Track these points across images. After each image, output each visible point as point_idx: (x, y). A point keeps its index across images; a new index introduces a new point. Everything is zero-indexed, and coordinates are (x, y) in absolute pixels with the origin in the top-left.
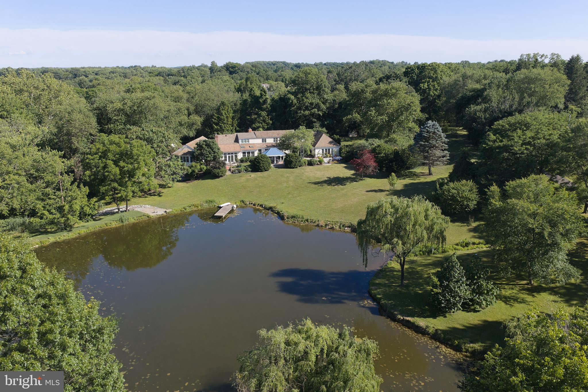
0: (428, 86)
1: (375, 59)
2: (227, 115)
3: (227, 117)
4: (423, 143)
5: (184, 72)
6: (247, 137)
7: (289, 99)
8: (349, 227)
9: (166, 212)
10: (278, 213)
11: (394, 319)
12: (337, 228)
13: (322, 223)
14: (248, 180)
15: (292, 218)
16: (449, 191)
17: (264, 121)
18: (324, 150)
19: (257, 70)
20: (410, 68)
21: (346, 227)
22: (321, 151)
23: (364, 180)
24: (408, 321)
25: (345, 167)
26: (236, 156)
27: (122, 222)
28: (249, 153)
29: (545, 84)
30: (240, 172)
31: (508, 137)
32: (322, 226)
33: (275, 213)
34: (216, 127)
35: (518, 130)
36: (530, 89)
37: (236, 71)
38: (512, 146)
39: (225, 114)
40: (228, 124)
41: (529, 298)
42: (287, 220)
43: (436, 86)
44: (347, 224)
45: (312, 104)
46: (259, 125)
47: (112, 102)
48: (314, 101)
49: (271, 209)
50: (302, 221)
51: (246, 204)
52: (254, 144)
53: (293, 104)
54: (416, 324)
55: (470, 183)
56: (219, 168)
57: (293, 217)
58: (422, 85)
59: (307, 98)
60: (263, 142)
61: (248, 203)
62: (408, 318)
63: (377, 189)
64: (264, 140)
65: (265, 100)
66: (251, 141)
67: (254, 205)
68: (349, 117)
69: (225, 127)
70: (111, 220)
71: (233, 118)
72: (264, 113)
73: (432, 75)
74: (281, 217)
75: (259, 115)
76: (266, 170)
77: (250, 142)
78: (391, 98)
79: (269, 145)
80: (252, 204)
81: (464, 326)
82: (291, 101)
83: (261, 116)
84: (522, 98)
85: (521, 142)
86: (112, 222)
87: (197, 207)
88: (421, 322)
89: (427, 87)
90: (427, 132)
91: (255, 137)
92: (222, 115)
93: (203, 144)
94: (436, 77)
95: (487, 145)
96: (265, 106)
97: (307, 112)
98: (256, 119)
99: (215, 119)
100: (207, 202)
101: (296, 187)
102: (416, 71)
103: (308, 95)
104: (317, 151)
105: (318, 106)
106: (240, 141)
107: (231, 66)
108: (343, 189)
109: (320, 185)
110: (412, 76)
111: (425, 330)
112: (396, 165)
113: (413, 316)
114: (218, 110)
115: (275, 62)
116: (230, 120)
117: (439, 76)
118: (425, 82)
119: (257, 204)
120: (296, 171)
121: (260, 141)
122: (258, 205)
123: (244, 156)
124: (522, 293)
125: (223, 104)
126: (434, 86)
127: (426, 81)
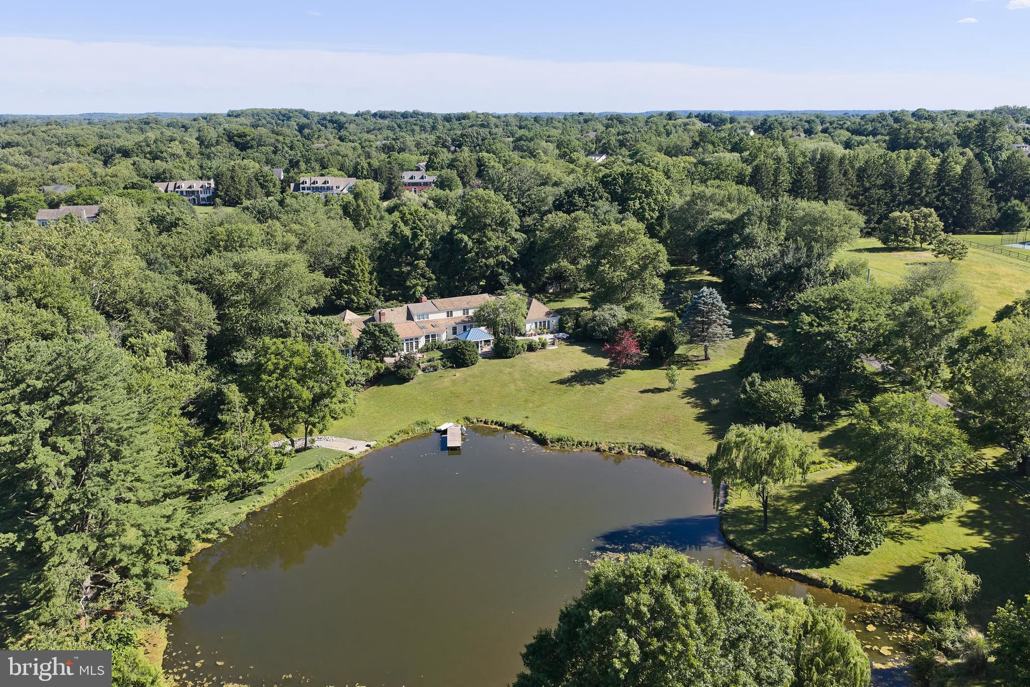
0: (640, 203)
1: (470, 111)
2: (362, 267)
3: (362, 270)
4: (699, 319)
5: (148, 145)
6: (425, 311)
7: (461, 240)
8: (641, 449)
9: (368, 446)
10: (531, 434)
11: (781, 574)
12: (626, 452)
13: (604, 446)
14: (454, 382)
15: (558, 442)
16: (767, 394)
17: (423, 276)
18: (538, 324)
19: (288, 142)
20: (611, 176)
21: (638, 449)
22: (534, 325)
23: (624, 373)
24: (798, 574)
25: (584, 351)
26: (417, 343)
27: (321, 469)
28: (433, 336)
29: (832, 224)
30: (436, 370)
31: (828, 319)
32: (604, 451)
33: (525, 434)
34: (346, 287)
35: (839, 310)
36: (816, 233)
37: (248, 142)
38: (837, 333)
39: (359, 266)
40: (364, 281)
41: (914, 532)
42: (551, 444)
43: (652, 204)
44: (638, 446)
45: (497, 248)
46: (414, 282)
47: (222, 273)
48: (500, 243)
49: (515, 427)
50: (573, 445)
51: (473, 423)
52: (436, 321)
53: (467, 248)
54: (809, 576)
55: (791, 383)
56: (409, 368)
57: (559, 440)
58: (631, 203)
59: (490, 240)
60: (448, 316)
61: (475, 420)
62: (798, 571)
63: (651, 388)
64: (449, 314)
65: (421, 243)
66: (432, 317)
67: (486, 422)
68: (555, 266)
69: (360, 287)
70: (306, 469)
71: (371, 273)
72: (422, 263)
73: (644, 186)
74: (541, 441)
75: (416, 267)
76: (473, 364)
77: (430, 318)
78: (628, 245)
79: (457, 321)
80: (481, 421)
81: (887, 576)
82: (463, 244)
83: (419, 268)
84: (810, 249)
85: (847, 326)
86: (308, 471)
87: (408, 433)
88: (814, 573)
89: (639, 206)
90: (704, 304)
91: (436, 310)
92: (353, 267)
93: (375, 330)
94: (651, 191)
95: (802, 328)
96: (422, 252)
97: (491, 261)
98: (409, 273)
99: (344, 275)
100: (418, 424)
101: (531, 389)
102: (621, 181)
103: (490, 234)
104: (528, 327)
105: (505, 250)
106: (415, 318)
107: (236, 132)
108: (601, 390)
109: (570, 386)
110: (615, 188)
111: (821, 582)
112: (664, 351)
113: (804, 568)
114: (346, 260)
115: (285, 110)
116: (367, 275)
117: (655, 189)
118: (635, 199)
119: (490, 421)
120: (517, 360)
121: (444, 315)
122: (492, 422)
123: (427, 341)
124: (905, 526)
125: (353, 249)
126: (649, 204)
127: (636, 196)
